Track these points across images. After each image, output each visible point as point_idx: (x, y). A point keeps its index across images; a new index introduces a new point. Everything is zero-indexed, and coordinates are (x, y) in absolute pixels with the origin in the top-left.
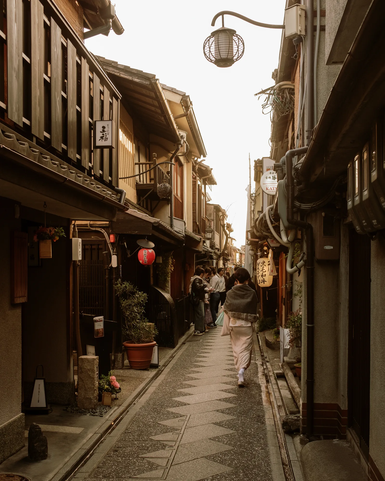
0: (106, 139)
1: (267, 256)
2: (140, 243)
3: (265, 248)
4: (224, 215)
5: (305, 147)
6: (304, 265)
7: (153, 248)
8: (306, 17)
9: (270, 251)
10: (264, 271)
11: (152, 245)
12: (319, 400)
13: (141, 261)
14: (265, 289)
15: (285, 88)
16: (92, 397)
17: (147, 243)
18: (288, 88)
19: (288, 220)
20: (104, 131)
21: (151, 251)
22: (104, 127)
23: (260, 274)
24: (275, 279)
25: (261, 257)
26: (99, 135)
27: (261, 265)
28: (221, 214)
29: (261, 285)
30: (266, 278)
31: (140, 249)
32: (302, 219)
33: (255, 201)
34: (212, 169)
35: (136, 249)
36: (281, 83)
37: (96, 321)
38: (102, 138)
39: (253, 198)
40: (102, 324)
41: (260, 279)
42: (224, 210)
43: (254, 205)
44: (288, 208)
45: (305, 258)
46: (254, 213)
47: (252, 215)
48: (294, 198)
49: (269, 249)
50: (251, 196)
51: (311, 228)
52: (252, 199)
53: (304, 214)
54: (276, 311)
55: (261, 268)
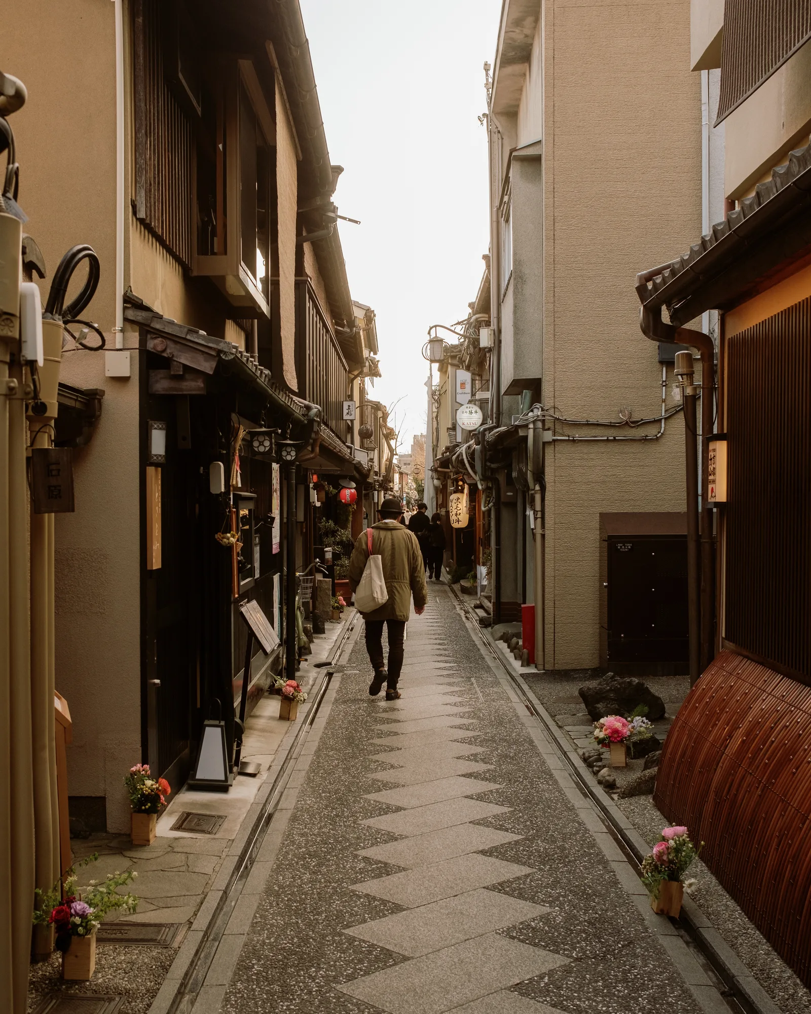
0: (351, 415)
1: (462, 491)
2: (343, 483)
3: (461, 483)
4: (385, 416)
5: (494, 424)
6: (494, 505)
7: (354, 488)
8: (494, 334)
9: (466, 486)
10: (458, 509)
11: (354, 485)
12: (504, 599)
13: (343, 501)
14: (458, 530)
15: (482, 321)
16: (329, 610)
17: (349, 483)
18: (485, 321)
19: (482, 474)
20: (349, 409)
21: (353, 491)
22: (349, 406)
23: (454, 513)
24: (472, 520)
25: (455, 492)
26: (345, 411)
27: (455, 501)
28: (380, 414)
29: (455, 525)
30: (460, 517)
31: (342, 488)
32: (492, 474)
33: (439, 402)
34: (378, 361)
35: (339, 487)
36: (477, 316)
37: (327, 551)
38: (348, 413)
39: (436, 398)
40: (331, 553)
41: (453, 518)
42: (385, 407)
43: (438, 408)
44: (482, 467)
45: (494, 501)
46: (437, 420)
47: (435, 423)
48: (486, 461)
49: (464, 483)
50: (433, 394)
51: (498, 480)
52: (434, 400)
53: (493, 471)
54: (473, 558)
55: (454, 506)
